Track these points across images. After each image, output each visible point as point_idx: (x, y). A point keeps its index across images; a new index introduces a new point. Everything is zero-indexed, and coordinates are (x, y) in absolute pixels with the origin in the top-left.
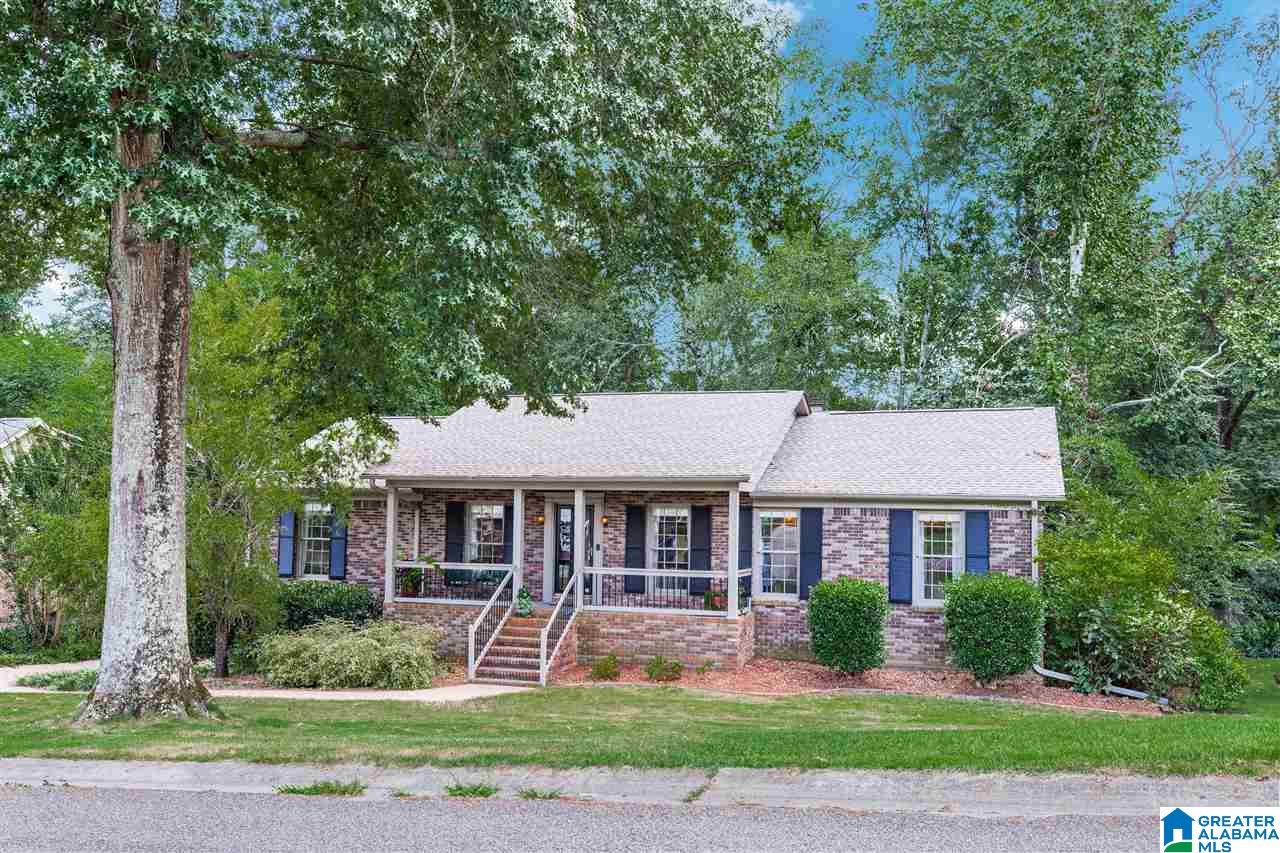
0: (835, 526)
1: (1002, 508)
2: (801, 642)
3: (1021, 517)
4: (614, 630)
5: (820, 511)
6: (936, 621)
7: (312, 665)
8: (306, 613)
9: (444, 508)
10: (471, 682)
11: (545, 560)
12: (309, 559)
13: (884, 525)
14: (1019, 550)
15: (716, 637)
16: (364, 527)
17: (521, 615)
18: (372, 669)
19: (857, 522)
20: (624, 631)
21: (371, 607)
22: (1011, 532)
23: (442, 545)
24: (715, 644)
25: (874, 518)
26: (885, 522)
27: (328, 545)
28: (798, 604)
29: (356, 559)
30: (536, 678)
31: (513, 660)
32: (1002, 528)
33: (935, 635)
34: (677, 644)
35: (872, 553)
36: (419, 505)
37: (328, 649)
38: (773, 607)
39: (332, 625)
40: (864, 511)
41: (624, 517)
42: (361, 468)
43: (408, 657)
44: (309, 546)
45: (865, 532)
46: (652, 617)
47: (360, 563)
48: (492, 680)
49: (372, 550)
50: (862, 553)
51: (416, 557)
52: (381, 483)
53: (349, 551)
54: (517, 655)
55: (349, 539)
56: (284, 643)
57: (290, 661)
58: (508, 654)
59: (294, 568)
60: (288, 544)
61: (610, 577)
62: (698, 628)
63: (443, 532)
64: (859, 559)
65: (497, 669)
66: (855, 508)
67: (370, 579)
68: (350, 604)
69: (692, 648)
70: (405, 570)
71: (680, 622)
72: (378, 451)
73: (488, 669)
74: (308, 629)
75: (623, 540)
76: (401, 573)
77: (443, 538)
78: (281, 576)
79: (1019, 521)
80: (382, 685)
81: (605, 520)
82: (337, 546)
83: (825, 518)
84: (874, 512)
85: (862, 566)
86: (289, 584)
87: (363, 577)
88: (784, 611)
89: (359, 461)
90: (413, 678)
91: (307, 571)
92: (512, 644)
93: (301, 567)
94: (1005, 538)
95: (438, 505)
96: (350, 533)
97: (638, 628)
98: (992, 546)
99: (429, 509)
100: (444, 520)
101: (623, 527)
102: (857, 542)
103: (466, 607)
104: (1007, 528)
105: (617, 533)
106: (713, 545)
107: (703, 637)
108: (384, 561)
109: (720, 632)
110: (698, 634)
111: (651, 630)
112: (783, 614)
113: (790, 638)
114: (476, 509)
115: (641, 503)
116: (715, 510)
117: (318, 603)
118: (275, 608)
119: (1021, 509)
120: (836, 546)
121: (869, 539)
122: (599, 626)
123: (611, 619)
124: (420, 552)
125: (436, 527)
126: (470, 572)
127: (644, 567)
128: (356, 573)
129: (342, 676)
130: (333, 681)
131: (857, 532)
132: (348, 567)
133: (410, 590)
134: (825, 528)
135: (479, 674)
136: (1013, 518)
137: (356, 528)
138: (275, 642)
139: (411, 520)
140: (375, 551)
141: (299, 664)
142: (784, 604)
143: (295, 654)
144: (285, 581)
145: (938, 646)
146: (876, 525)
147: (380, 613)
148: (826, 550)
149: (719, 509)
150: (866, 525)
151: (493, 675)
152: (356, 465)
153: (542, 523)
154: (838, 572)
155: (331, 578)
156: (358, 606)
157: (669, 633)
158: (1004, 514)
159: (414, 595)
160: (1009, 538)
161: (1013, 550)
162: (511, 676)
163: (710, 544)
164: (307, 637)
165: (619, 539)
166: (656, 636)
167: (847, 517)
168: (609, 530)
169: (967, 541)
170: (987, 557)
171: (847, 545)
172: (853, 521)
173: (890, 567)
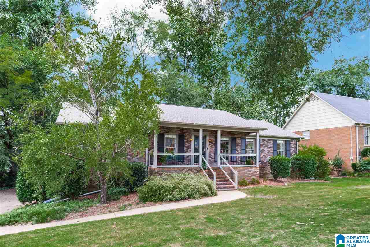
1: (292, 140)
5: (260, 139)
11: (191, 152)
14: (295, 149)
15: (255, 172)
17: (205, 169)
25: (270, 142)
26: (272, 143)
32: (292, 144)
35: (269, 150)
41: (214, 140)
46: (239, 167)
48: (221, 189)
62: (249, 170)
64: (267, 151)
66: (267, 139)
69: (249, 176)
81: (210, 140)
83: (261, 141)
84: (270, 140)
85: (268, 153)
98: (291, 148)
102: (267, 147)
105: (212, 144)
106: (237, 148)
107: (251, 173)
109: (255, 171)
114: (166, 136)
116: (237, 138)
119: (295, 140)
120: (263, 148)
121: (269, 147)
131: (267, 145)
134: (261, 144)
136: (294, 142)
150: (269, 143)
153: (191, 141)
154: (263, 155)
157: (243, 172)
160: (293, 147)
162: (225, 188)
165: (213, 146)
166: (240, 173)
167: (265, 141)
168: (210, 143)
169: (286, 147)
170: (290, 151)
171: (265, 148)
172: (266, 142)
173: (273, 153)
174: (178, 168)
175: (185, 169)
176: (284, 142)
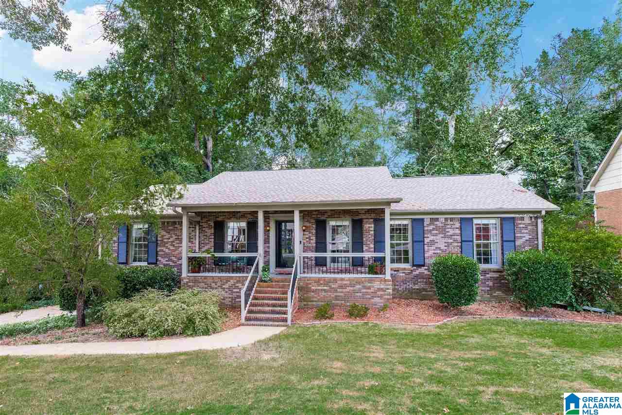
0: (431, 228)
1: (521, 216)
2: (414, 289)
3: (531, 220)
4: (320, 288)
5: (423, 220)
6: (487, 275)
7: (140, 322)
8: (135, 285)
9: (213, 225)
10: (243, 325)
11: (270, 250)
12: (135, 254)
13: (458, 227)
14: (530, 237)
15: (380, 290)
16: (168, 236)
17: (265, 281)
18: (182, 323)
19: (443, 225)
20: (325, 288)
21: (173, 280)
22: (526, 228)
23: (212, 244)
24: (379, 293)
25: (452, 223)
26: (458, 225)
27: (146, 246)
28: (412, 269)
29: (163, 253)
30: (285, 320)
31: (267, 309)
32: (522, 226)
33: (487, 283)
34: (357, 294)
35: (451, 241)
36: (199, 223)
37: (151, 311)
38: (398, 271)
39: (153, 293)
40: (446, 219)
41: (314, 226)
42: (167, 201)
43: (205, 314)
44: (136, 247)
45: (447, 230)
46: (342, 279)
47: (166, 255)
48: (256, 323)
49: (172, 248)
50: (446, 241)
51: (197, 251)
52: (179, 210)
53: (159, 249)
54: (268, 305)
55: (159, 242)
56: (120, 307)
57: (125, 320)
58: (262, 305)
59: (127, 259)
60: (123, 246)
61: (307, 258)
62: (369, 284)
63: (213, 237)
64: (444, 244)
65: (258, 316)
66: (442, 218)
67: (171, 263)
68: (161, 278)
69: (366, 296)
70: (193, 258)
71: (359, 282)
72: (177, 191)
73: (252, 315)
74: (137, 297)
75: (314, 238)
76: (191, 260)
77: (213, 240)
78: (120, 263)
79: (530, 222)
80: (189, 334)
81: (304, 228)
82: (152, 246)
83: (425, 224)
84: (451, 220)
85: (446, 248)
86: (124, 268)
87: (167, 263)
88: (404, 273)
89: (165, 197)
90: (210, 327)
91: (135, 260)
92: (263, 299)
93: (131, 259)
94: (523, 231)
95: (209, 222)
96: (159, 239)
97: (333, 286)
98: (517, 235)
99: (205, 225)
100: (213, 231)
101: (314, 231)
102: (443, 236)
103: (232, 278)
104: (524, 226)
105: (310, 235)
106: (364, 239)
107: (372, 290)
108: (181, 253)
109: (382, 287)
110: (369, 288)
111: (341, 287)
112: (404, 274)
113: (408, 287)
114: (230, 225)
115: (323, 218)
116: (365, 221)
117: (142, 279)
118: (116, 282)
119: (531, 215)
120: (432, 238)
121: (449, 234)
122: (310, 286)
123: (318, 281)
124: (199, 248)
125: (208, 234)
126: (229, 258)
127: (326, 252)
128: (163, 261)
129: (162, 329)
130: (155, 333)
131: (443, 230)
132: (159, 258)
133: (197, 269)
134: (426, 228)
135: (247, 319)
136: (527, 221)
137: (163, 236)
138: (114, 307)
139: (194, 231)
140: (173, 248)
141: (131, 322)
142: (405, 269)
143: (128, 315)
144: (122, 266)
145: (488, 289)
146: (453, 226)
147: (179, 282)
148: (426, 240)
149: (367, 220)
150: (449, 226)
151: (256, 319)
152: (164, 199)
153: (269, 230)
154: (433, 251)
155: (149, 264)
156: (167, 280)
157: (352, 288)
158: (522, 219)
159: (199, 272)
160: (526, 231)
161: (527, 237)
162: (268, 320)
163: (362, 239)
164: (136, 303)
165: (312, 238)
166: (344, 290)
167: (437, 223)
168: (306, 233)
169: (502, 233)
170: (514, 241)
171: (438, 237)
172: (441, 225)
173: (461, 248)
174: (220, 278)
175: (232, 281)
176: (498, 222)
